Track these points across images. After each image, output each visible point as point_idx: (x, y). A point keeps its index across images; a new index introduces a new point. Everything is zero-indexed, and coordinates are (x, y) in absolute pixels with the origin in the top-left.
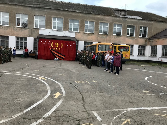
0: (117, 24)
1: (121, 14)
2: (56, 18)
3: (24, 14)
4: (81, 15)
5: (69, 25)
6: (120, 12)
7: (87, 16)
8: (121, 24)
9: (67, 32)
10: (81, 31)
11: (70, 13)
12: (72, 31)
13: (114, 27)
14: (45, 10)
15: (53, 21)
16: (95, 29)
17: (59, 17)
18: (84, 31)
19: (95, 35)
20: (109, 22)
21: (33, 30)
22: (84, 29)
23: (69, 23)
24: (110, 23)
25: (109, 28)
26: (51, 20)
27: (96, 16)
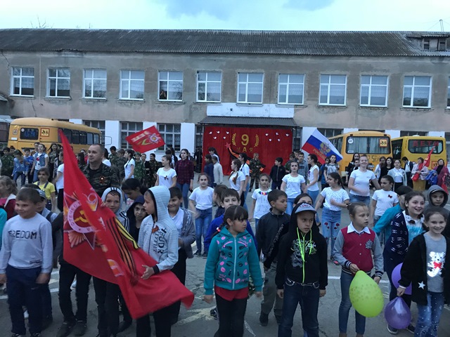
0: (416, 77)
1: (427, 47)
2: (247, 73)
3: (174, 71)
4: (308, 60)
5: (277, 89)
6: (427, 43)
7: (327, 61)
8: (427, 77)
9: (273, 106)
10: (309, 102)
11: (282, 60)
12: (287, 103)
13: (405, 86)
14: (221, 58)
15: (239, 83)
16: (347, 93)
17: (253, 71)
18: (317, 100)
19: (348, 110)
20: (389, 74)
21: (194, 106)
22: (317, 96)
23: (277, 85)
24: (391, 77)
25: (391, 88)
26: (235, 81)
27: (352, 61)
